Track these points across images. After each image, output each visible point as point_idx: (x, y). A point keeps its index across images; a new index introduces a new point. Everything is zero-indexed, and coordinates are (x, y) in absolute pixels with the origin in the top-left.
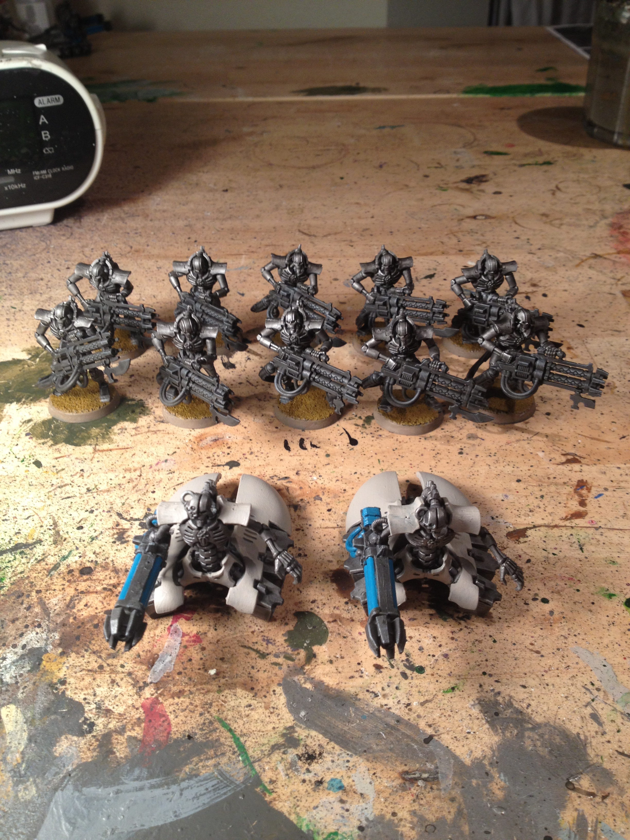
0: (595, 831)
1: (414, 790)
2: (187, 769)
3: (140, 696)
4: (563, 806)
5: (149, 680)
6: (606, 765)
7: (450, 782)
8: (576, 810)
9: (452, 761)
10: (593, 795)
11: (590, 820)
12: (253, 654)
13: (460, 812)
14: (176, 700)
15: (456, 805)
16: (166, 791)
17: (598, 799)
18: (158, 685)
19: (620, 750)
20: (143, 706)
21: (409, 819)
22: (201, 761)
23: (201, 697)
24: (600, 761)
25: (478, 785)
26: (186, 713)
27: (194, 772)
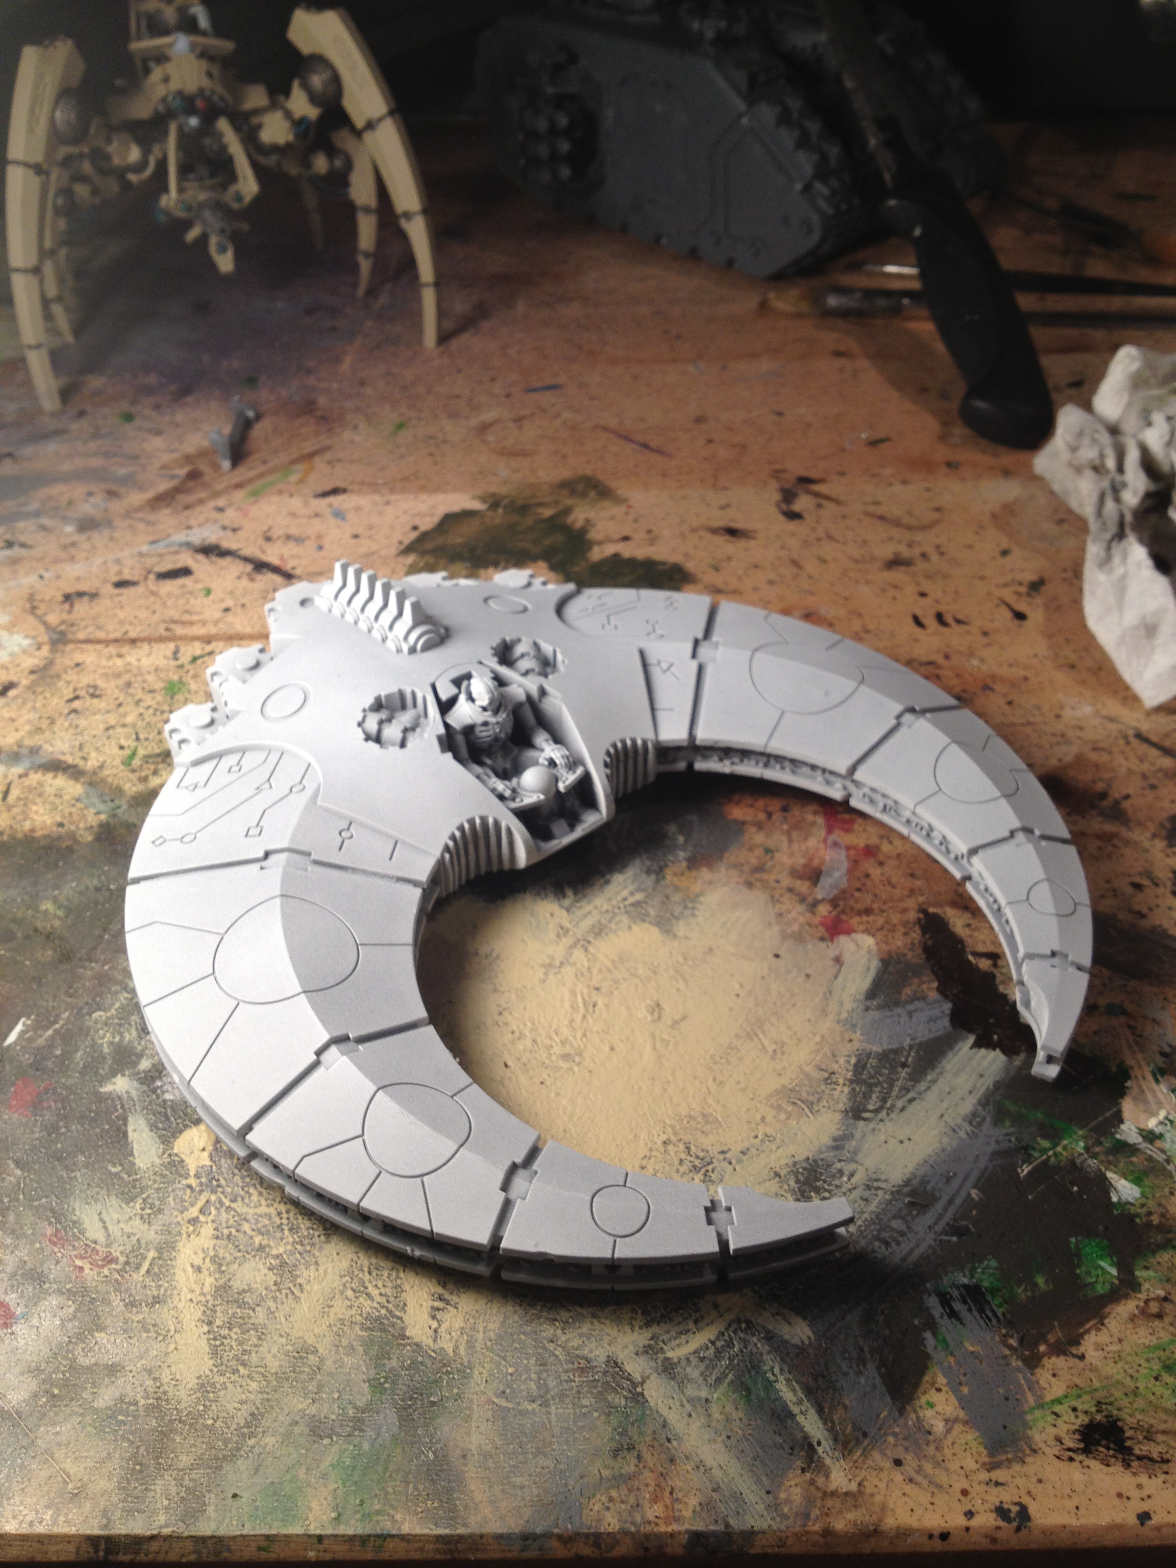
2: (908, 991)
3: (814, 914)
5: (820, 896)
14: (865, 918)
16: (889, 1013)
18: (834, 902)
20: (822, 923)
22: (924, 983)
23: (898, 915)
26: (885, 932)
27: (919, 995)
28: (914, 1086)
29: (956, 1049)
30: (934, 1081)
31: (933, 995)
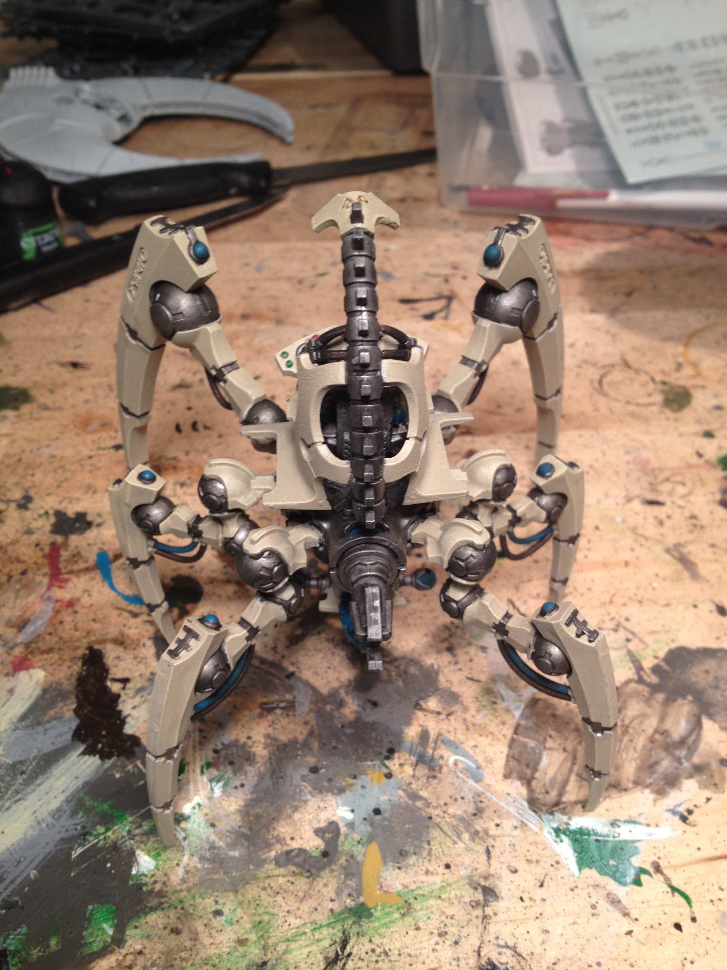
0: (436, 742)
1: (270, 718)
2: (51, 713)
3: (9, 655)
4: (408, 723)
5: (19, 641)
6: (455, 689)
7: (306, 709)
8: (421, 726)
9: (310, 692)
10: (439, 713)
11: (433, 733)
12: (126, 614)
13: (311, 733)
14: (45, 656)
15: (308, 727)
16: (30, 732)
17: (443, 716)
18: (28, 645)
19: (470, 676)
20: (12, 662)
21: (262, 740)
22: (66, 705)
23: (71, 652)
24: (449, 685)
25: (332, 710)
26: (55, 666)
27: (58, 715)
28: (23, 789)
29: (67, 757)
30: (39, 785)
31: (69, 714)
